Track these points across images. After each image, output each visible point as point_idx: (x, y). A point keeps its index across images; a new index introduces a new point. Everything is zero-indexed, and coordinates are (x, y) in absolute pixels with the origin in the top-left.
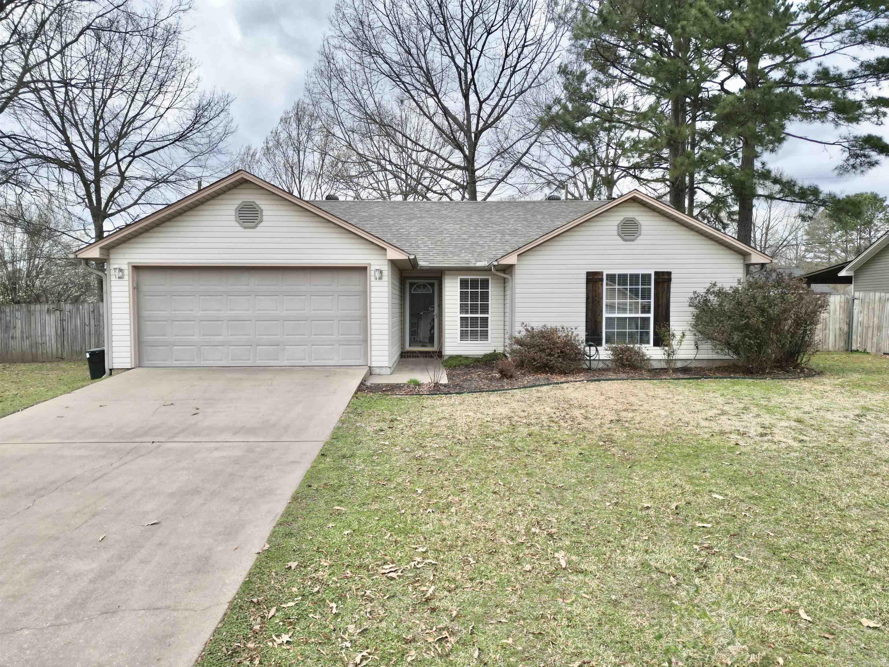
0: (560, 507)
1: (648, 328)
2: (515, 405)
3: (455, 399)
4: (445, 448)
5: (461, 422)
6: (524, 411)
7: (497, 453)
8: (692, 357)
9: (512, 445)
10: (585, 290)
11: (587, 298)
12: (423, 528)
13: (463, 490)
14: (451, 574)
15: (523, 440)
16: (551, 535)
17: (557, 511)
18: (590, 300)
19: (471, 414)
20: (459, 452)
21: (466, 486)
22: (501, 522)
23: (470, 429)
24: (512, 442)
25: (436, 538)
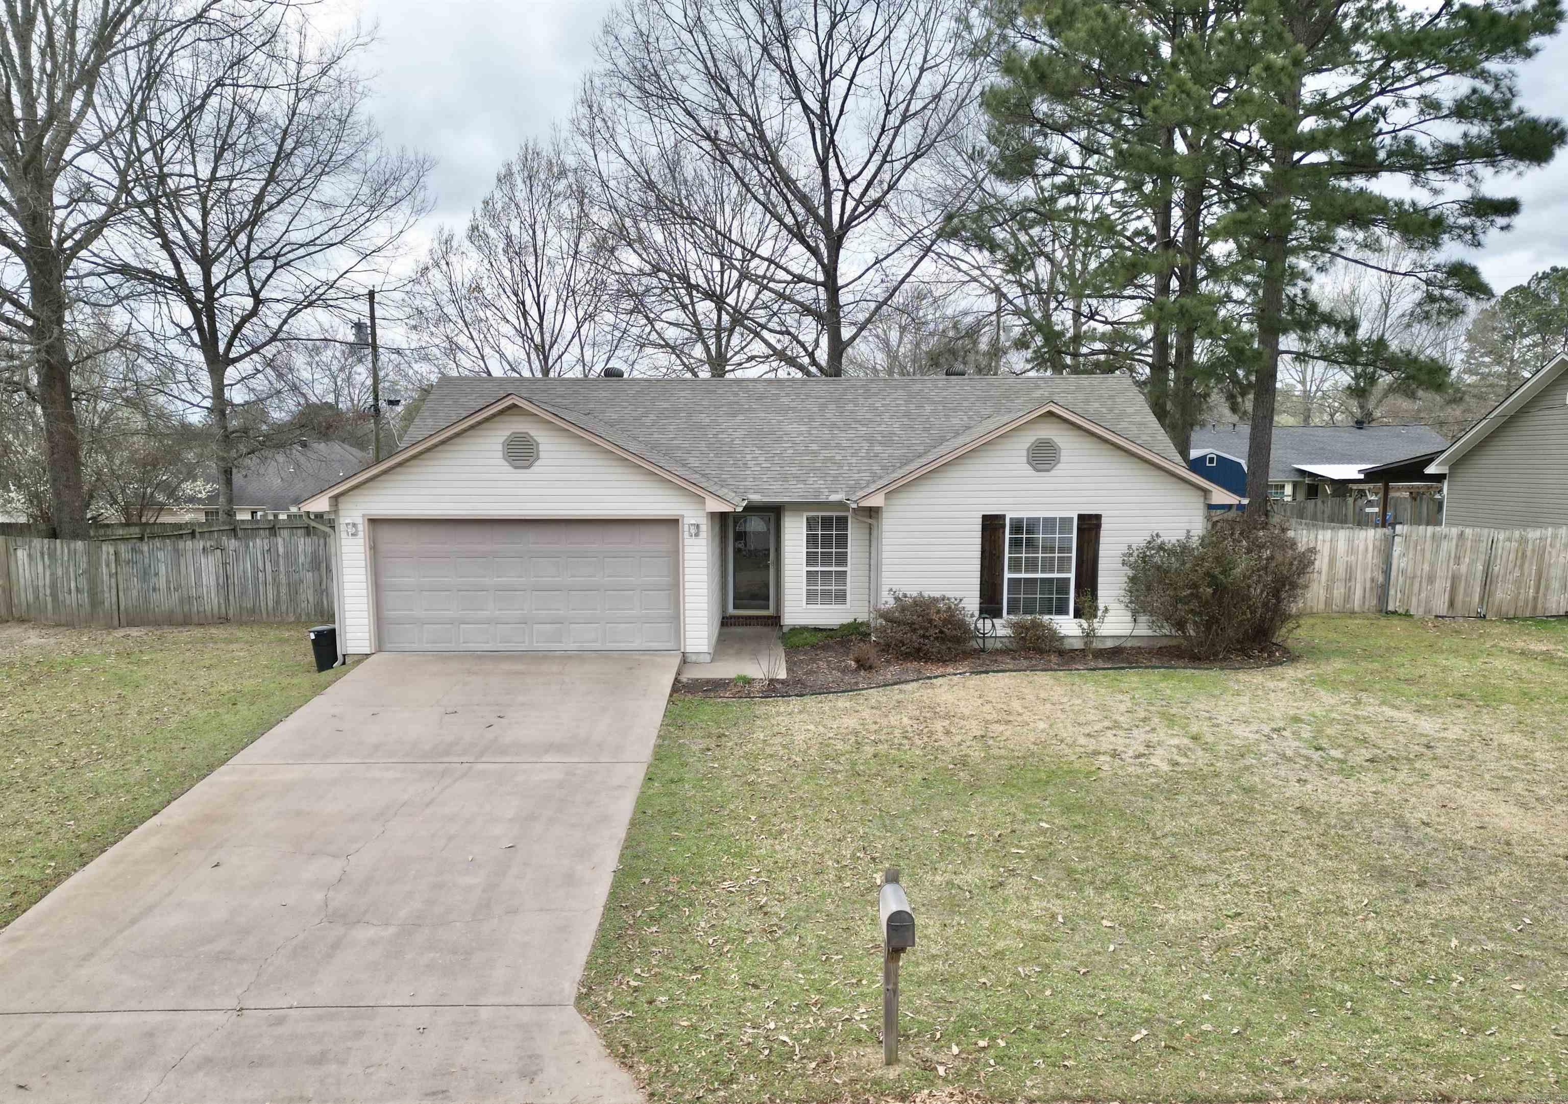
0: (888, 834)
1: (1068, 593)
2: (866, 713)
3: (795, 704)
4: (780, 771)
5: (800, 738)
6: (875, 723)
7: (836, 778)
8: (1127, 632)
9: (852, 768)
10: (979, 541)
11: (983, 552)
12: (757, 853)
13: (796, 818)
14: (781, 889)
15: (866, 762)
16: (873, 859)
17: (885, 838)
18: (987, 554)
19: (812, 727)
20: (794, 776)
21: (800, 813)
22: (830, 848)
23: (809, 748)
24: (854, 764)
25: (769, 862)
